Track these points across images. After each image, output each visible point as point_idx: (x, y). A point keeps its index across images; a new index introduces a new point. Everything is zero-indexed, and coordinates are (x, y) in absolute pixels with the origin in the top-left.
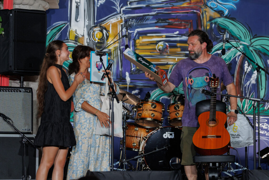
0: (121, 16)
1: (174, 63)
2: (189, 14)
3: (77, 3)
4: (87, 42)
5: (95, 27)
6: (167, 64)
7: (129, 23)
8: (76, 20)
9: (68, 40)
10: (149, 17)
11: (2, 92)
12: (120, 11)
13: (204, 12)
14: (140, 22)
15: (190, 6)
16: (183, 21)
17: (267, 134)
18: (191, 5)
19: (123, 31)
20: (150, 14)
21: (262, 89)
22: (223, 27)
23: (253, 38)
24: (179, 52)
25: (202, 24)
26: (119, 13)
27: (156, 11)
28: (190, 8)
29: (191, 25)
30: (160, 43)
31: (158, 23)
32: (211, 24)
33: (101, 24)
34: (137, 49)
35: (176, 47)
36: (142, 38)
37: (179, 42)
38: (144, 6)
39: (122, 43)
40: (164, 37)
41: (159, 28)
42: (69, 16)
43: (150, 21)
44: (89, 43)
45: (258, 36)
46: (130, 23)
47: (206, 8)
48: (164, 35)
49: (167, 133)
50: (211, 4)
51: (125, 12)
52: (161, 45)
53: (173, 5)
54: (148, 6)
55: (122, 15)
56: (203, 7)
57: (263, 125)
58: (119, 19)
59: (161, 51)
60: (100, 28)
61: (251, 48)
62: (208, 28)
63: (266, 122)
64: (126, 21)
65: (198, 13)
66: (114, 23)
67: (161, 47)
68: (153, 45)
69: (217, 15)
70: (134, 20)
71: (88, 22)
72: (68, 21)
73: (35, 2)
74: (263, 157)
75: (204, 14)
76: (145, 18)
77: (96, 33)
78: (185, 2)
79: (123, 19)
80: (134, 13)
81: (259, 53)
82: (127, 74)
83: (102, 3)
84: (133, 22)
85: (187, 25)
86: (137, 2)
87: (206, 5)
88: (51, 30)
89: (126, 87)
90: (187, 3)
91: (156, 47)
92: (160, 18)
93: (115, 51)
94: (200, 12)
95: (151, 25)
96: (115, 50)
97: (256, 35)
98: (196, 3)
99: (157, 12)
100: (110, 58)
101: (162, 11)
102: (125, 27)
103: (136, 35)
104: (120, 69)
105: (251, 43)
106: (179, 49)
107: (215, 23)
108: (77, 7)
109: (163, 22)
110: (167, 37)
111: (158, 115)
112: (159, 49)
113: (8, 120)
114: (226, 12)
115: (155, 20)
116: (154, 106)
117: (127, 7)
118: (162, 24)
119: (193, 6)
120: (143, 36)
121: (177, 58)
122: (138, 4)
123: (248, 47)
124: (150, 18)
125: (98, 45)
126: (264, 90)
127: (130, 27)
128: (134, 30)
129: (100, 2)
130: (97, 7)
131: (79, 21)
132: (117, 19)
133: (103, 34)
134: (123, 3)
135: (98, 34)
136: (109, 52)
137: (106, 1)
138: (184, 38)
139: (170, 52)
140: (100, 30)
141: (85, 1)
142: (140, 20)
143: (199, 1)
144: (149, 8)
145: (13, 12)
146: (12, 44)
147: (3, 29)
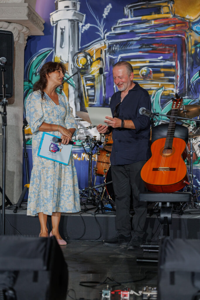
0: (104, 42)
1: (157, 88)
2: (173, 39)
3: (62, 29)
4: (71, 68)
5: (79, 53)
6: (150, 90)
7: (112, 49)
8: (61, 47)
10: (133, 42)
12: (104, 37)
13: (189, 36)
14: (124, 47)
15: (175, 31)
16: (167, 46)
18: (176, 29)
19: (107, 56)
20: (134, 39)
24: (162, 78)
25: (187, 49)
26: (103, 38)
27: (139, 36)
28: (175, 33)
29: (175, 50)
30: (144, 69)
31: (142, 48)
32: (196, 48)
33: (86, 50)
35: (159, 72)
37: (163, 67)
38: (128, 31)
39: (106, 69)
40: (148, 63)
41: (143, 53)
42: (54, 42)
43: (134, 46)
44: (73, 69)
46: (114, 49)
47: (192, 32)
48: (148, 60)
50: (197, 28)
51: (109, 38)
52: (144, 71)
53: (157, 30)
54: (132, 32)
55: (106, 41)
56: (188, 31)
58: (102, 45)
59: (144, 77)
60: (84, 54)
62: (193, 52)
64: (110, 47)
65: (183, 37)
66: (99, 49)
67: (144, 72)
68: (136, 70)
70: (117, 46)
71: (72, 48)
72: (53, 48)
75: (189, 38)
76: (128, 43)
77: (80, 59)
78: (170, 26)
79: (107, 45)
80: (118, 39)
83: (86, 29)
84: (117, 48)
85: (171, 50)
86: (121, 28)
87: (191, 29)
88: (37, 57)
90: (171, 28)
91: (140, 73)
92: (144, 43)
93: (98, 78)
94: (185, 36)
95: (135, 50)
98: (181, 27)
99: (141, 37)
100: (94, 83)
101: (146, 37)
102: (108, 53)
104: (103, 95)
106: (163, 75)
108: (62, 34)
109: (147, 47)
110: (150, 62)
112: (142, 74)
115: (139, 45)
117: (111, 33)
118: (146, 49)
119: (178, 31)
121: (160, 83)
122: (122, 29)
124: (134, 44)
125: (82, 71)
127: (114, 53)
128: (118, 56)
129: (84, 28)
130: (81, 33)
131: (64, 47)
132: (101, 45)
133: (87, 61)
134: (108, 28)
135: (82, 60)
136: (93, 78)
137: (90, 26)
138: (168, 63)
139: (153, 78)
140: (84, 56)
141: (70, 27)
142: (124, 45)
143: (184, 25)
144: (133, 33)
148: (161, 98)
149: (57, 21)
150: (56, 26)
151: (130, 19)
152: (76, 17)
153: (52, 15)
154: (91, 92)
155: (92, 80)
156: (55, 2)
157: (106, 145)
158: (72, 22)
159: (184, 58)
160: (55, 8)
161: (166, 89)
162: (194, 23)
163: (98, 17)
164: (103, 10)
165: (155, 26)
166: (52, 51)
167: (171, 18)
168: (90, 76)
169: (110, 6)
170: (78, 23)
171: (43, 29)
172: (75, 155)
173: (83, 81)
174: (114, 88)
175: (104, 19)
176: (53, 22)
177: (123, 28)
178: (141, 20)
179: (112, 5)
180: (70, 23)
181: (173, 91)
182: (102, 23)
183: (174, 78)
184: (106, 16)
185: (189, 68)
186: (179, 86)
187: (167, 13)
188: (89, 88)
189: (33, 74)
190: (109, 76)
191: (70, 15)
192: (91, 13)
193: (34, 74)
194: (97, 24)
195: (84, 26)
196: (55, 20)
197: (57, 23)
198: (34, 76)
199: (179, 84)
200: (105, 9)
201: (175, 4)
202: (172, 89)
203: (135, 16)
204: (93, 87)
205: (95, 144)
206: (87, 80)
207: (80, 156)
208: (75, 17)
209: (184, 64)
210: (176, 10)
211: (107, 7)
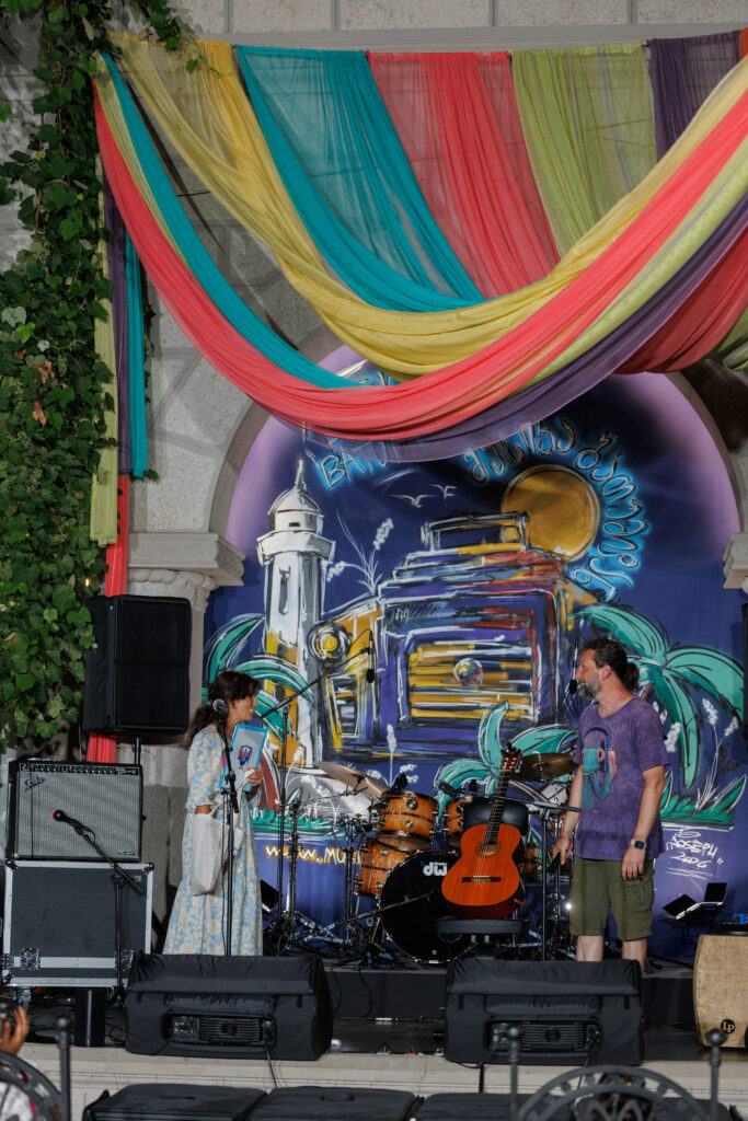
0: (377, 602)
1: (493, 705)
2: (527, 598)
3: (283, 573)
4: (304, 659)
5: (322, 625)
6: (478, 708)
7: (395, 618)
8: (281, 610)
9: (263, 653)
10: (439, 603)
12: (377, 591)
13: (561, 592)
14: (420, 614)
15: (531, 580)
16: (515, 613)
17: (699, 865)
18: (533, 577)
19: (382, 633)
20: (442, 596)
21: (689, 765)
22: (603, 625)
23: (672, 650)
24: (504, 682)
25: (557, 620)
26: (373, 594)
27: (454, 590)
28: (530, 584)
29: (532, 622)
30: (463, 662)
31: (460, 617)
32: (577, 619)
33: (335, 619)
34: (411, 674)
35: (498, 669)
36: (424, 649)
37: (505, 658)
38: (429, 578)
39: (380, 660)
40: (473, 649)
41: (461, 627)
42: (265, 601)
43: (442, 612)
44: (308, 660)
45: (682, 645)
47: (567, 583)
48: (473, 642)
49: (431, 864)
50: (579, 574)
51: (387, 593)
52: (464, 666)
53: (492, 577)
54: (437, 580)
55: (380, 600)
56: (559, 582)
57: (691, 844)
58: (372, 608)
59: (464, 679)
60: (332, 628)
61: (666, 673)
62: (570, 627)
63: (699, 839)
64: (389, 613)
65: (548, 594)
66: (363, 617)
67: (465, 670)
68: (447, 665)
69: (590, 599)
70: (405, 611)
71: (306, 615)
72: (261, 611)
73: (178, 576)
74: (678, 917)
75: (562, 595)
76: (430, 606)
77: (323, 639)
78: (520, 570)
79: (383, 609)
80: (407, 596)
81: (683, 682)
82: (390, 729)
83: (337, 574)
84: (405, 616)
85: (522, 621)
86: (412, 572)
87: (566, 577)
88: (229, 632)
89: (388, 758)
90: (523, 573)
91: (454, 670)
92: (463, 606)
93: (363, 680)
94: (552, 591)
95: (443, 621)
96: (363, 676)
97: (678, 643)
98: (544, 572)
99: (457, 592)
100: (354, 693)
101: (468, 591)
102: (386, 627)
103: (410, 643)
104: (375, 718)
105: (668, 662)
106: (504, 676)
107: (586, 617)
108: (284, 582)
109: (470, 614)
110: (478, 647)
111: (419, 824)
112: (460, 673)
113: (86, 833)
114: (611, 593)
115: (453, 609)
116: (411, 805)
117: (391, 582)
118: (468, 619)
119: (538, 580)
120: (425, 645)
121: (499, 694)
122: (415, 575)
123: (659, 670)
124: (442, 606)
125: (328, 665)
126: (693, 766)
127: (398, 626)
128: (407, 633)
129: (332, 570)
130: (327, 583)
131: (288, 612)
132: (370, 608)
133: (339, 642)
134: (384, 572)
135: (327, 642)
136: (351, 682)
137: (346, 568)
138: (516, 650)
139: (485, 682)
140: (333, 631)
141: (301, 569)
142: (420, 610)
143: (550, 567)
144: (440, 584)
145: (116, 602)
146: (112, 670)
147: (93, 639)
148: (501, 727)
149: (273, 556)
150: (271, 567)
151: (432, 552)
152: (314, 548)
153: (261, 541)
154: (348, 711)
155: (350, 685)
156: (269, 513)
157: (382, 831)
158: (307, 558)
159: (552, 638)
160: (268, 527)
161: (512, 708)
162: (572, 565)
163: (362, 549)
164: (375, 533)
165: (488, 568)
166: (260, 621)
167: (522, 553)
168: (345, 676)
169: (388, 524)
170: (319, 561)
171: (242, 573)
172: (311, 852)
173: (330, 688)
174: (398, 704)
175: (377, 552)
176: (264, 556)
177: (417, 571)
178: (456, 556)
179: (394, 523)
180: (301, 559)
181: (527, 712)
182: (372, 559)
183: (529, 682)
184: (381, 545)
185: (562, 661)
186: (539, 700)
187: (515, 541)
188: (343, 702)
190: (388, 676)
191: (302, 542)
192: (349, 538)
194: (360, 564)
195: (333, 566)
196: (267, 553)
197: (272, 559)
199: (539, 696)
200: (379, 530)
201: (532, 523)
202: (526, 707)
203: (444, 546)
204: (351, 701)
205: (358, 830)
206: (339, 684)
207: (321, 853)
209: (552, 653)
210: (533, 534)
211: (384, 525)
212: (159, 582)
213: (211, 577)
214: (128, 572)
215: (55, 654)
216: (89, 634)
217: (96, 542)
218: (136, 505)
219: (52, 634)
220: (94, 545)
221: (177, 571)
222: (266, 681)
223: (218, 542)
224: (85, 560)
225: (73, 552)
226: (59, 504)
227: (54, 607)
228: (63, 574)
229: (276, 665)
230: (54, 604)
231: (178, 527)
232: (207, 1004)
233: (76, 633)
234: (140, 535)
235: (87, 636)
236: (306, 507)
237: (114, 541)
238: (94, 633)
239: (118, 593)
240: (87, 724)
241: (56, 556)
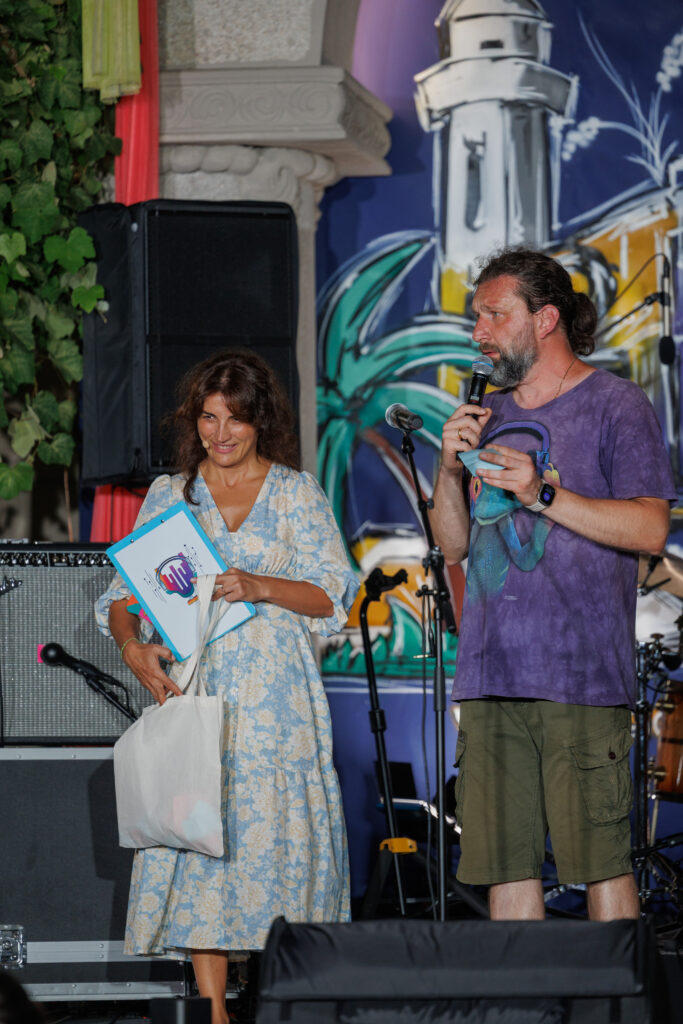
0: (668, 200)
3: (471, 145)
5: (556, 249)
8: (469, 223)
9: (433, 312)
11: (81, 568)
12: (666, 176)
26: (660, 184)
33: (583, 238)
39: (677, 319)
42: (436, 204)
55: (674, 194)
58: (658, 212)
60: (577, 256)
66: (641, 231)
71: (521, 229)
72: (432, 228)
73: (261, 159)
79: (679, 212)
83: (584, 144)
88: (362, 272)
96: (646, 353)
104: (670, 438)
108: (474, 165)
113: (109, 688)
129: (573, 137)
130: (563, 164)
131: (483, 226)
132: (653, 213)
133: (591, 284)
136: (618, 365)
137: (602, 132)
140: (578, 263)
141: (508, 136)
145: (143, 214)
146: (141, 355)
147: (101, 291)
149: (448, 111)
150: (445, 134)
152: (535, 91)
153: (422, 82)
156: (437, 23)
158: (519, 112)
160: (437, 52)
163: (634, 89)
164: (659, 57)
166: (427, 247)
168: (608, 355)
170: (545, 118)
171: (387, 147)
175: (665, 95)
176: (430, 111)
180: (508, 115)
182: (655, 112)
184: (674, 82)
189: (343, 351)
191: (508, 79)
192: (605, 68)
193: (348, 350)
194: (630, 120)
195: (574, 128)
196: (437, 105)
197: (447, 118)
198: (348, 358)
200: (669, 51)
208: (532, 88)
211: (677, 40)
212: (224, 171)
213: (328, 158)
214: (161, 155)
215: (21, 326)
216: (89, 282)
217: (97, 93)
218: (169, 12)
219: (15, 284)
220: (90, 100)
221: (258, 147)
222: (443, 370)
223: (344, 85)
224: (73, 132)
225: (48, 116)
226: (17, 17)
227: (18, 229)
228: (33, 160)
229: (466, 336)
230: (15, 223)
231: (257, 57)
232: (427, 1019)
233: (64, 281)
234: (184, 76)
235: (85, 286)
236: (514, 8)
237: (134, 89)
238: (100, 280)
239: (143, 198)
240: (91, 468)
241: (15, 123)
